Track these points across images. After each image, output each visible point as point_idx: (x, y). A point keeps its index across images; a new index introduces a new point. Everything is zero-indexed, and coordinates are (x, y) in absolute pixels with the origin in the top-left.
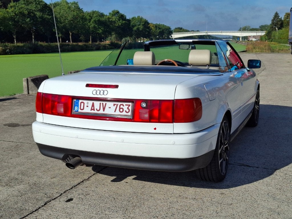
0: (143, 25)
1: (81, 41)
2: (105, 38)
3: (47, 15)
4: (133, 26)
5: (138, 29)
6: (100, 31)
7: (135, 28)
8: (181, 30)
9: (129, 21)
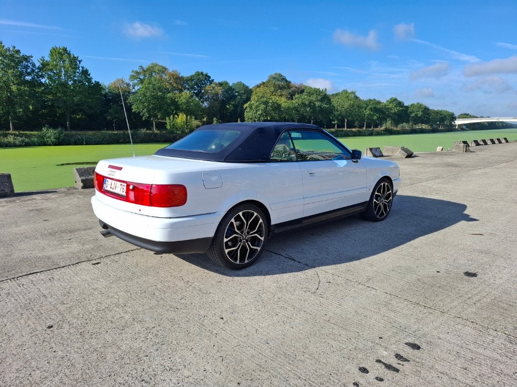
0: (422, 111)
1: (355, 127)
2: (381, 125)
3: (325, 104)
4: (411, 113)
5: (416, 115)
6: (375, 117)
7: (413, 115)
8: (467, 117)
9: (407, 107)
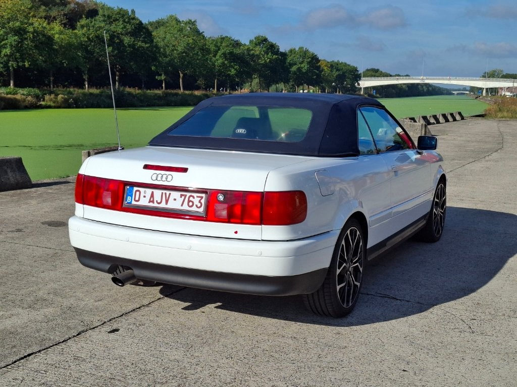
0: (309, 63)
1: (198, 88)
2: (240, 85)
3: (143, 42)
4: (291, 65)
5: (299, 69)
6: (233, 72)
7: (294, 68)
8: (377, 74)
9: (284, 55)
